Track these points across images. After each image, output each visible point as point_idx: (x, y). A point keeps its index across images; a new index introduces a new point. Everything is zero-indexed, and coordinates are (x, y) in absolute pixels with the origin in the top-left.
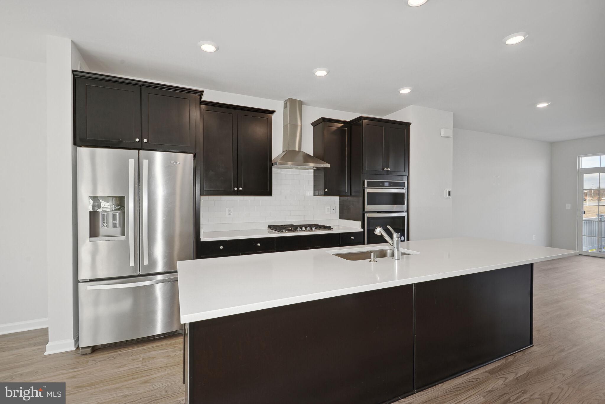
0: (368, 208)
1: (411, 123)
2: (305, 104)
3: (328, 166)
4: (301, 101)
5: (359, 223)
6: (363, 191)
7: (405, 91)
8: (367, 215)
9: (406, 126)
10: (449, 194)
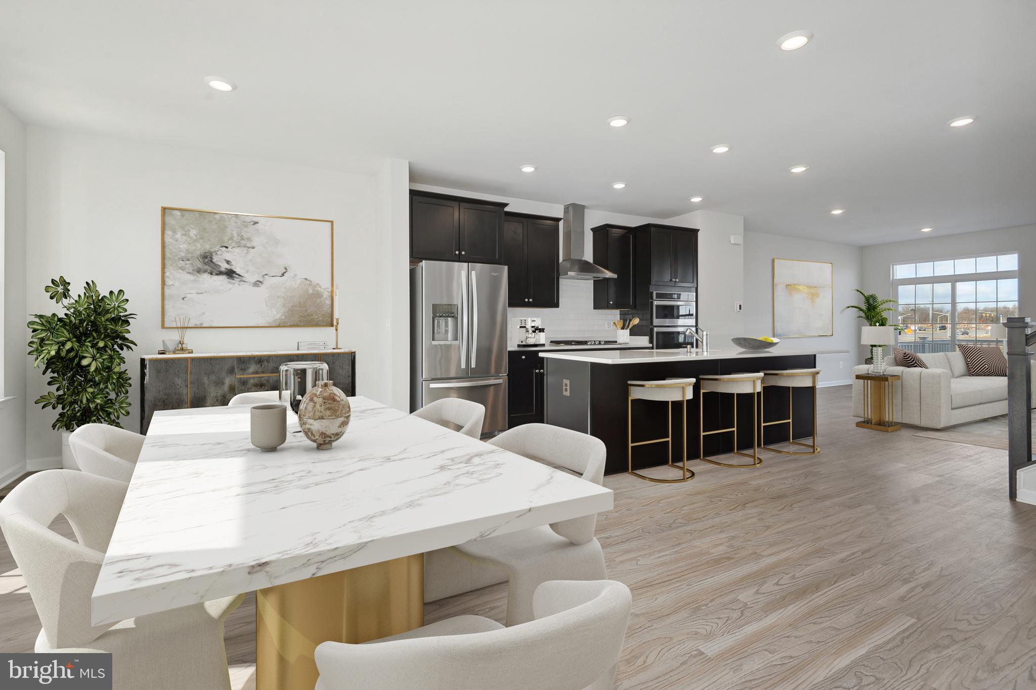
0: (656, 321)
1: (699, 230)
2: (587, 208)
3: (615, 276)
4: (584, 206)
5: (647, 338)
6: (652, 303)
7: (696, 200)
8: (656, 329)
9: (695, 232)
10: (740, 308)
